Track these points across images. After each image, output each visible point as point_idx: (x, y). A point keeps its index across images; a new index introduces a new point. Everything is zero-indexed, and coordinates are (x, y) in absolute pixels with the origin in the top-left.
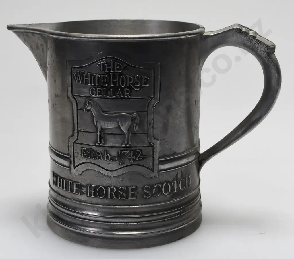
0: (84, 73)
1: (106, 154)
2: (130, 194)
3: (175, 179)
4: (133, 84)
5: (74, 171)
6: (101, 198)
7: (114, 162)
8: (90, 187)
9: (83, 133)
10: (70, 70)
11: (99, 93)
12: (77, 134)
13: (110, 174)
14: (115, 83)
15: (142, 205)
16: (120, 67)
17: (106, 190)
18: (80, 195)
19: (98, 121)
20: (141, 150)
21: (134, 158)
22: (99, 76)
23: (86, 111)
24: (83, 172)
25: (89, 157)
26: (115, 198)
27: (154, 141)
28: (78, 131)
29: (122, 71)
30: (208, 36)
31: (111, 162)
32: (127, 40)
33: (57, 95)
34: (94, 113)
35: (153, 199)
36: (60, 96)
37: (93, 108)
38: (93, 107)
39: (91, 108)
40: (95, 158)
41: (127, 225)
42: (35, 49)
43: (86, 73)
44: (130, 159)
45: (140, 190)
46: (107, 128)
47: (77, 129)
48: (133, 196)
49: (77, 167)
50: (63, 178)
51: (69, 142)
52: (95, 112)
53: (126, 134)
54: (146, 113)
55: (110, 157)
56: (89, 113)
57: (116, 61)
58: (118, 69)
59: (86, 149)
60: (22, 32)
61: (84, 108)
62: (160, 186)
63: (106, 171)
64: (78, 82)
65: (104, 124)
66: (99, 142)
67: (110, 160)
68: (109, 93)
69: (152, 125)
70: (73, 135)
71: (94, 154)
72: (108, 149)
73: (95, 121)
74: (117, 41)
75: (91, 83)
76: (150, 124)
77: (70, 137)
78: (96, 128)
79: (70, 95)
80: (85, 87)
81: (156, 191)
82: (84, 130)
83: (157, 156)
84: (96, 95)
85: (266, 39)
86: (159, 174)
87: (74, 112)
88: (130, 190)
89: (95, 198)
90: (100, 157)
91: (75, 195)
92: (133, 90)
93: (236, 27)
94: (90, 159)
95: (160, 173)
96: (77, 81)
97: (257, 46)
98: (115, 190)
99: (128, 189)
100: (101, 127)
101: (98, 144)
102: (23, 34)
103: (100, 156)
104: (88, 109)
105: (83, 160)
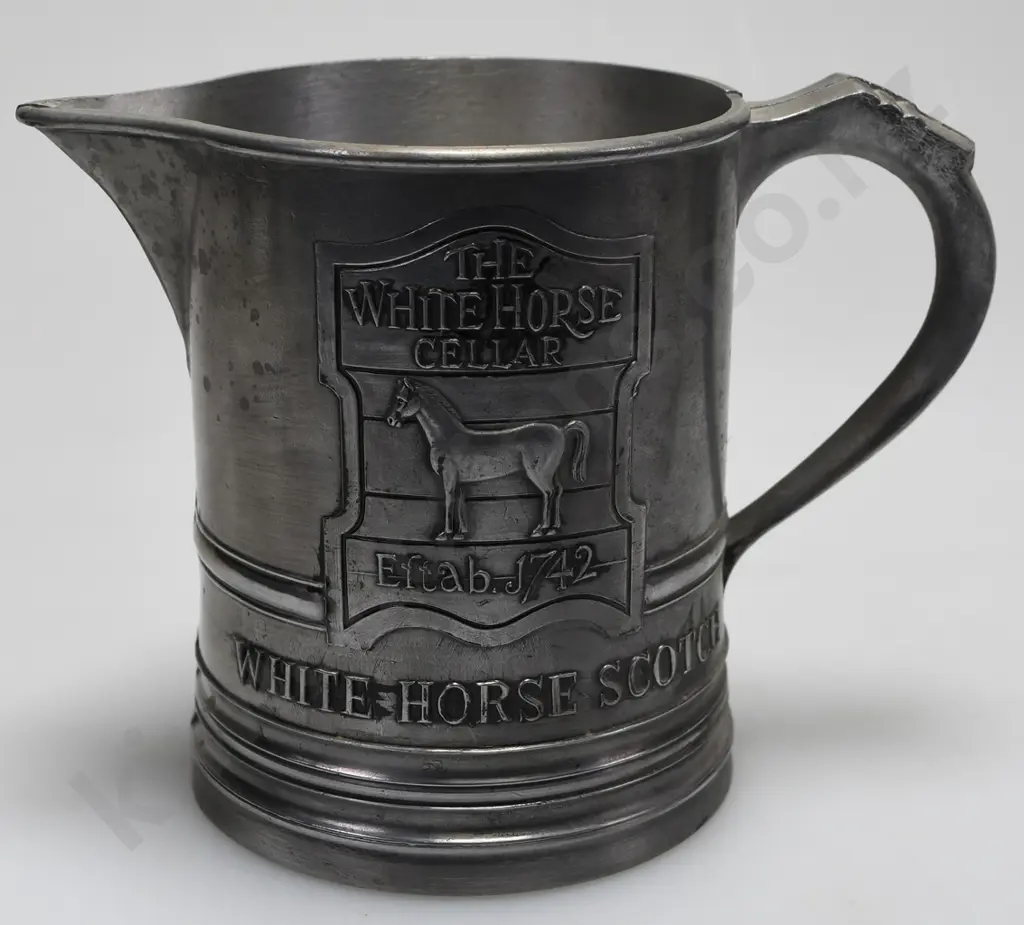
0: (389, 289)
1: (476, 569)
2: (556, 701)
3: (688, 628)
4: (572, 319)
5: (343, 637)
6: (452, 725)
7: (502, 595)
8: (411, 689)
9: (383, 500)
10: (331, 279)
11: (449, 357)
12: (357, 506)
13: (487, 638)
14: (508, 319)
15: (595, 732)
16: (528, 259)
17: (471, 696)
18: (372, 718)
19: (447, 456)
20: (591, 546)
21: (571, 574)
22: (450, 296)
23: (398, 425)
24: (382, 637)
25: (409, 587)
26: (505, 719)
27: (632, 508)
28: (363, 495)
29: (534, 276)
30: (766, 123)
31: (489, 597)
32: (555, 163)
33: (267, 366)
34: (431, 430)
35: (629, 708)
36: (281, 371)
37: (425, 413)
38: (427, 408)
39: (419, 412)
40: (430, 588)
41: (546, 807)
42: (135, 193)
43: (397, 286)
44: (556, 582)
45: (587, 682)
46: (478, 479)
47: (357, 486)
48: (565, 704)
49: (358, 623)
50: (296, 664)
51: (322, 534)
52: (436, 426)
53: (546, 495)
54: (610, 416)
55: (487, 580)
56: (412, 429)
57: (515, 241)
58: (520, 270)
59: (398, 556)
60: (88, 133)
61: (388, 412)
62: (648, 659)
63: (473, 629)
64: (365, 321)
65: (469, 468)
66: (448, 531)
67: (489, 591)
68: (486, 355)
69: (627, 454)
70: (339, 512)
71: (430, 573)
72: (480, 551)
73: (432, 455)
74: (519, 168)
75: (418, 324)
76: (622, 450)
77: (327, 517)
78: (439, 480)
79: (329, 366)
80: (392, 339)
81: (636, 677)
82: (388, 491)
83: (639, 559)
84: (438, 363)
85: (943, 125)
86: (643, 616)
87: (347, 429)
88: (556, 685)
89: (431, 725)
90: (450, 584)
91: (348, 719)
92: (569, 341)
93: (860, 92)
94: (413, 592)
95: (646, 615)
96: (359, 319)
97: (928, 152)
98: (505, 691)
99: (548, 683)
100: (458, 476)
101: (444, 539)
102: (90, 139)
103: (453, 578)
104: (408, 418)
105: (382, 598)
